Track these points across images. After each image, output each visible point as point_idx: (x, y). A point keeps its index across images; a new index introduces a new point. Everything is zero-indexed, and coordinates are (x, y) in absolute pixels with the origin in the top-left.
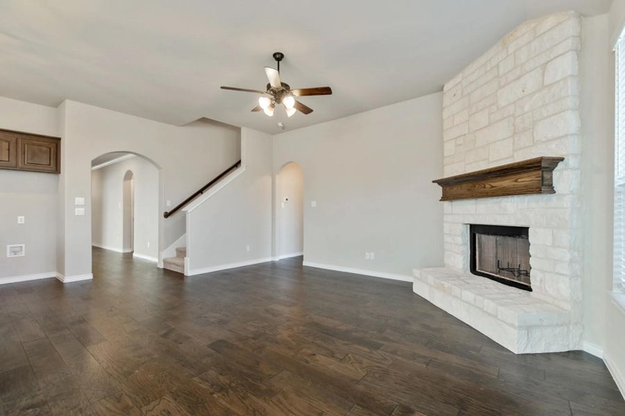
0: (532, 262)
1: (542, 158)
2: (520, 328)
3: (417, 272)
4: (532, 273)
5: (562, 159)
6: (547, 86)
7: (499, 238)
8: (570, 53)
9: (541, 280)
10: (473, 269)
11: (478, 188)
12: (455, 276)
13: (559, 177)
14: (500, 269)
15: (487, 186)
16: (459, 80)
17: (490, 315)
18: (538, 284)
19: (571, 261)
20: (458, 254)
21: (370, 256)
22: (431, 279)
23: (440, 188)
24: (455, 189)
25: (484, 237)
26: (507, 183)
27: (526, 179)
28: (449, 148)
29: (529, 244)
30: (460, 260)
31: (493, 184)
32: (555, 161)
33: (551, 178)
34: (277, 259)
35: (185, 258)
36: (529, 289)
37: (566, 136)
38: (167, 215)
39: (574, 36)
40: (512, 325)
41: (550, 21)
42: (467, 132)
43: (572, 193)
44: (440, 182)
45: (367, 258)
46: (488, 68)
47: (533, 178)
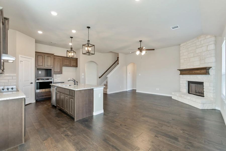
0: (204, 90)
1: (207, 67)
2: (201, 103)
3: (173, 93)
4: (204, 93)
5: (211, 67)
6: (208, 50)
7: (196, 85)
8: (213, 44)
9: (207, 94)
10: (189, 92)
11: (191, 72)
12: (184, 94)
13: (211, 71)
14: (196, 92)
15: (193, 72)
16: (185, 44)
17: (194, 101)
18: (206, 95)
19: (213, 90)
20: (184, 88)
21: (158, 89)
22: (178, 95)
23: (180, 71)
24: (184, 72)
25: (192, 84)
26: (198, 72)
27: (203, 71)
28: (182, 61)
29: (204, 86)
30: (185, 90)
31: (195, 72)
32: (210, 68)
33: (209, 71)
34: (127, 90)
35: (107, 89)
36: (204, 96)
37: (212, 62)
38: (100, 78)
39: (214, 41)
40: (200, 103)
41: (209, 36)
42: (187, 57)
43: (214, 75)
44: (180, 70)
45: (157, 90)
46: (193, 43)
47: (205, 71)
